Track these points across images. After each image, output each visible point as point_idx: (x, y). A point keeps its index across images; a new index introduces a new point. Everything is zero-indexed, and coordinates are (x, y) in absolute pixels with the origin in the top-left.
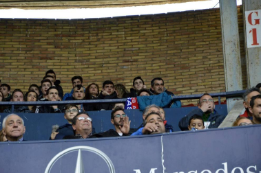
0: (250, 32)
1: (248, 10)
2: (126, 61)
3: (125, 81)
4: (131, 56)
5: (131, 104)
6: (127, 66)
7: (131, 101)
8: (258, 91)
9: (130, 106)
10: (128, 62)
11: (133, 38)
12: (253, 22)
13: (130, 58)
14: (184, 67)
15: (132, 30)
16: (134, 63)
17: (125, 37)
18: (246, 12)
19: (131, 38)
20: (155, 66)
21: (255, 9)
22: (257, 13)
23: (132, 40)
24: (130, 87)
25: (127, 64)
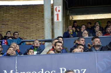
0: (56, 15)
1: (55, 6)
2: (3, 24)
3: (2, 33)
4: (5, 22)
5: (4, 42)
6: (4, 26)
7: (4, 41)
8: (58, 39)
9: (3, 43)
10: (4, 24)
11: (7, 14)
12: (57, 11)
13: (5, 23)
14: (28, 28)
15: (6, 11)
16: (6, 25)
17: (3, 14)
18: (55, 7)
19: (5, 14)
20: (16, 27)
21: (58, 6)
22: (59, 7)
23: (6, 15)
24: (4, 35)
25: (3, 25)
